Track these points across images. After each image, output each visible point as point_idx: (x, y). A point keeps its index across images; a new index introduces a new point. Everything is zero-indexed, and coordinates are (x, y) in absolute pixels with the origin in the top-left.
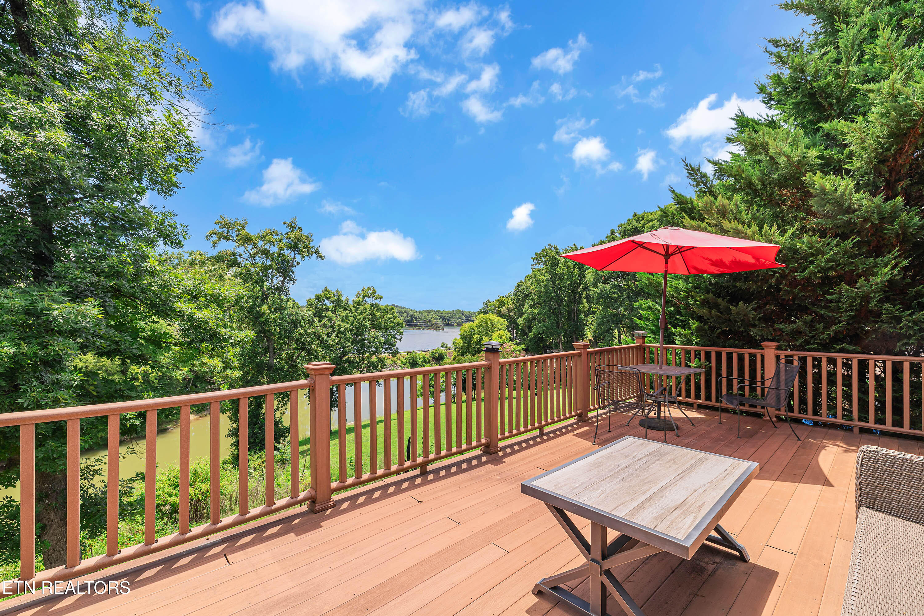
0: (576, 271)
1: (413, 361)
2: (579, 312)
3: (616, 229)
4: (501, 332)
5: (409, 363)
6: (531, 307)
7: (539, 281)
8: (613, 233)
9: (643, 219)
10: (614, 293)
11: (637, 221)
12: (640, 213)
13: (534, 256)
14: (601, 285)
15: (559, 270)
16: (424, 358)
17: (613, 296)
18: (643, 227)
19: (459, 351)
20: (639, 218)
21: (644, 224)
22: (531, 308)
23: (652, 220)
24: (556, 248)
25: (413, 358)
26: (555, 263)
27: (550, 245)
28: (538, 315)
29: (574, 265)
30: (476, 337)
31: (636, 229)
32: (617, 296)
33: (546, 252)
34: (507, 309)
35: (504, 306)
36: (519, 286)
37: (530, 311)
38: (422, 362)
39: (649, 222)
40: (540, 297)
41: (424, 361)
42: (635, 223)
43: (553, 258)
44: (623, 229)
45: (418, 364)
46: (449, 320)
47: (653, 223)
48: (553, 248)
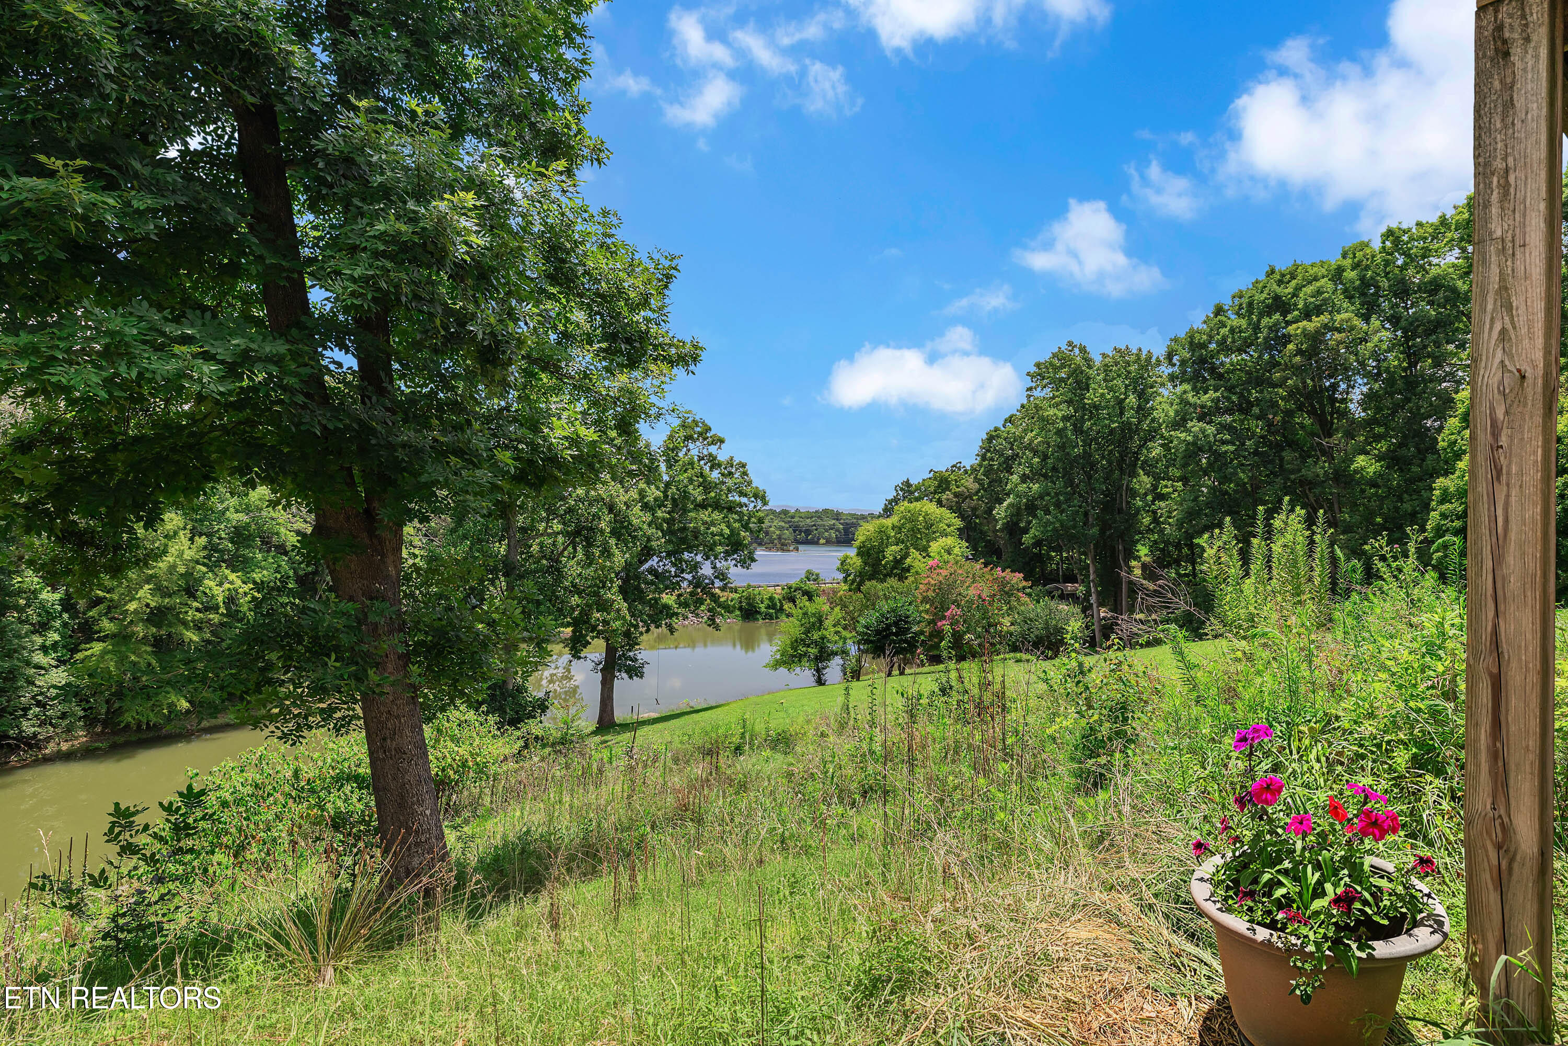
0: (1132, 399)
1: (748, 604)
2: (1133, 493)
3: (1227, 302)
4: (949, 541)
5: (740, 609)
6: (1024, 478)
7: (1045, 421)
8: (1219, 311)
9: (1293, 277)
10: (1224, 442)
11: (1280, 282)
12: (1283, 266)
13: (1033, 369)
14: (1195, 426)
15: (1091, 397)
16: (771, 599)
17: (1224, 448)
18: (1295, 295)
19: (853, 581)
20: (1283, 275)
21: (1298, 288)
22: (1023, 481)
23: (1316, 279)
24: (1083, 350)
25: (748, 598)
26: (1081, 383)
27: (1070, 344)
28: (1041, 497)
29: (1126, 386)
30: (892, 551)
31: (1277, 298)
32: (1231, 448)
33: (1062, 359)
34: (956, 495)
35: (948, 489)
36: (991, 438)
37: (1022, 488)
38: (768, 607)
39: (1310, 283)
40: (1045, 457)
41: (772, 605)
42: (1275, 286)
43: (1076, 372)
44: (1245, 301)
45: (759, 613)
46: (808, 532)
47: (1318, 284)
48: (1077, 351)
